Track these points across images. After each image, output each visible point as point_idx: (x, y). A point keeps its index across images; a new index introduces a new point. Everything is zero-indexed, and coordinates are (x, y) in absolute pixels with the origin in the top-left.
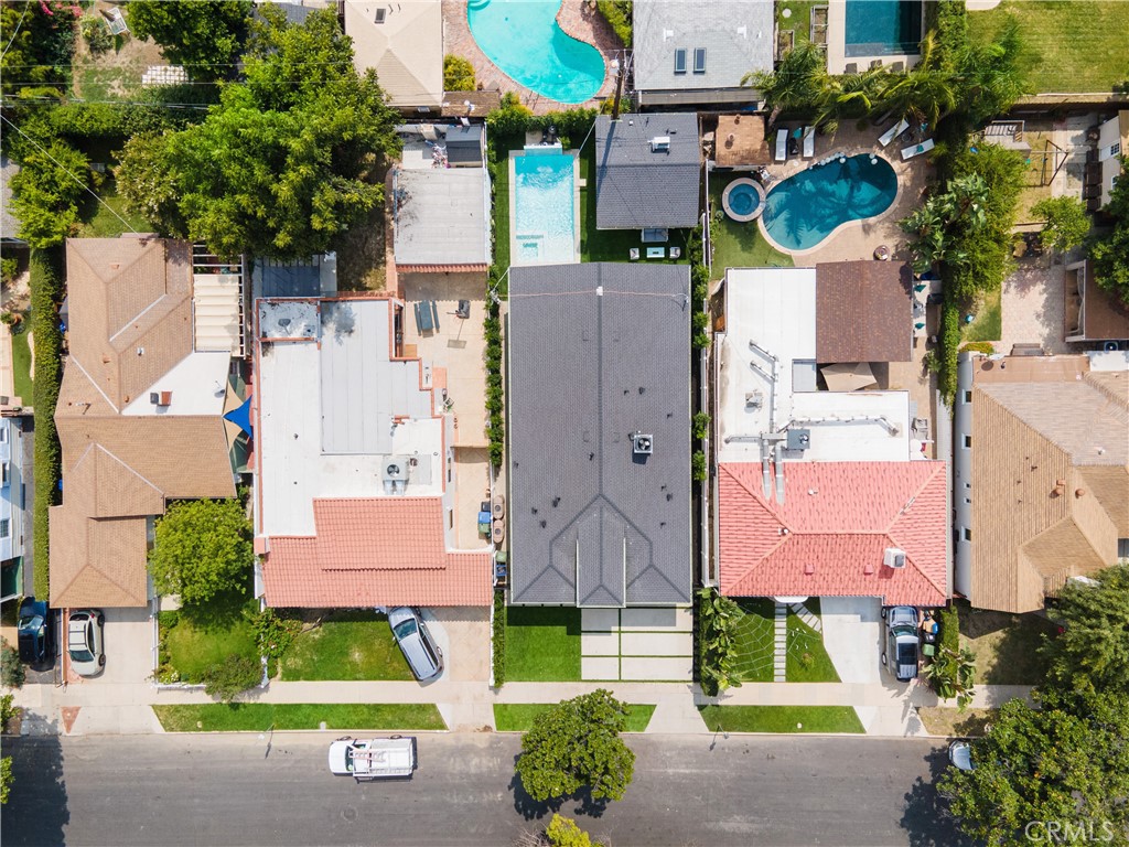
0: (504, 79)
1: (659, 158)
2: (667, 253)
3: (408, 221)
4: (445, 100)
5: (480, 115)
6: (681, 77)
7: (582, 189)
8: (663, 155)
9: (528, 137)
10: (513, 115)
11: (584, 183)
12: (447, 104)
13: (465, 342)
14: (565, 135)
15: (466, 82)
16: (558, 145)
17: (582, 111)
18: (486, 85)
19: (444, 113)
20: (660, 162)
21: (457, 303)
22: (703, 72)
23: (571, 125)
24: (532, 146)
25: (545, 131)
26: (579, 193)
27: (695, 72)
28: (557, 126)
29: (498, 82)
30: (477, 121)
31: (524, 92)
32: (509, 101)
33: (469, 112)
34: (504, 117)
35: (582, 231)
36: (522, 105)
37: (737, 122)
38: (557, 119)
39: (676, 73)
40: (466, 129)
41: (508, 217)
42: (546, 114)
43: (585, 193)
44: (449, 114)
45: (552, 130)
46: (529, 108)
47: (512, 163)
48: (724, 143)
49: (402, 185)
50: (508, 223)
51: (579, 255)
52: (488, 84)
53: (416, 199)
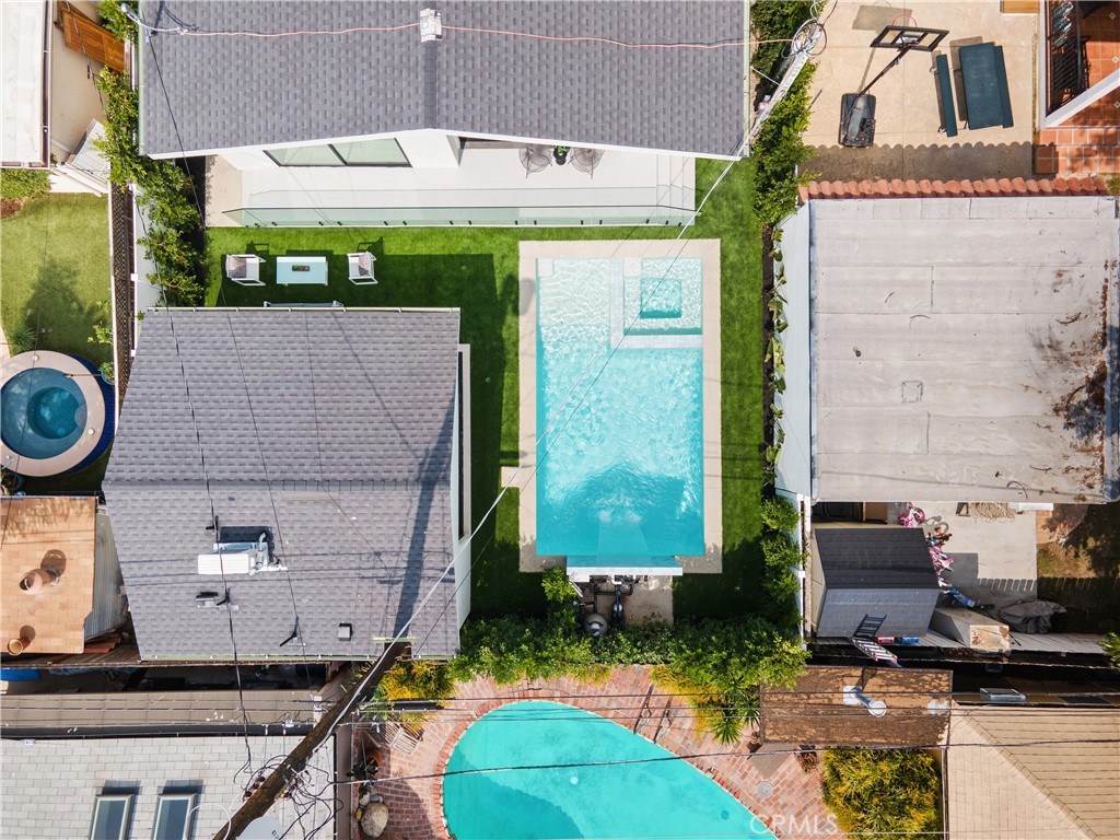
0: (734, 778)
1: (246, 509)
2: (268, 270)
3: (1068, 337)
4: (941, 721)
5: (823, 670)
6: (181, 775)
7: (513, 458)
8: (234, 519)
9: (666, 606)
10: (722, 667)
11: (509, 477)
12: (934, 706)
13: (856, 26)
14: (556, 605)
15: (860, 777)
16: (580, 574)
17: (501, 673)
18: (791, 765)
19: (945, 680)
20: (241, 493)
21: (878, 141)
22: (108, 790)
23: (537, 633)
24: (657, 578)
25: (616, 622)
26: (522, 446)
27: (132, 791)
28: (580, 630)
29: (754, 771)
30: (833, 653)
31: (678, 739)
32: (726, 712)
33: (862, 682)
34: (752, 661)
35: (516, 344)
36: (686, 702)
37: (26, 636)
38: (581, 651)
39: (195, 789)
40: (868, 630)
41: (725, 382)
42: (614, 670)
43: (504, 448)
44: (929, 676)
45: (597, 624)
46: (667, 689)
47: (713, 536)
48: (70, 568)
49: (1087, 451)
50: (727, 367)
51: (524, 273)
52: (783, 768)
53: (1039, 407)
